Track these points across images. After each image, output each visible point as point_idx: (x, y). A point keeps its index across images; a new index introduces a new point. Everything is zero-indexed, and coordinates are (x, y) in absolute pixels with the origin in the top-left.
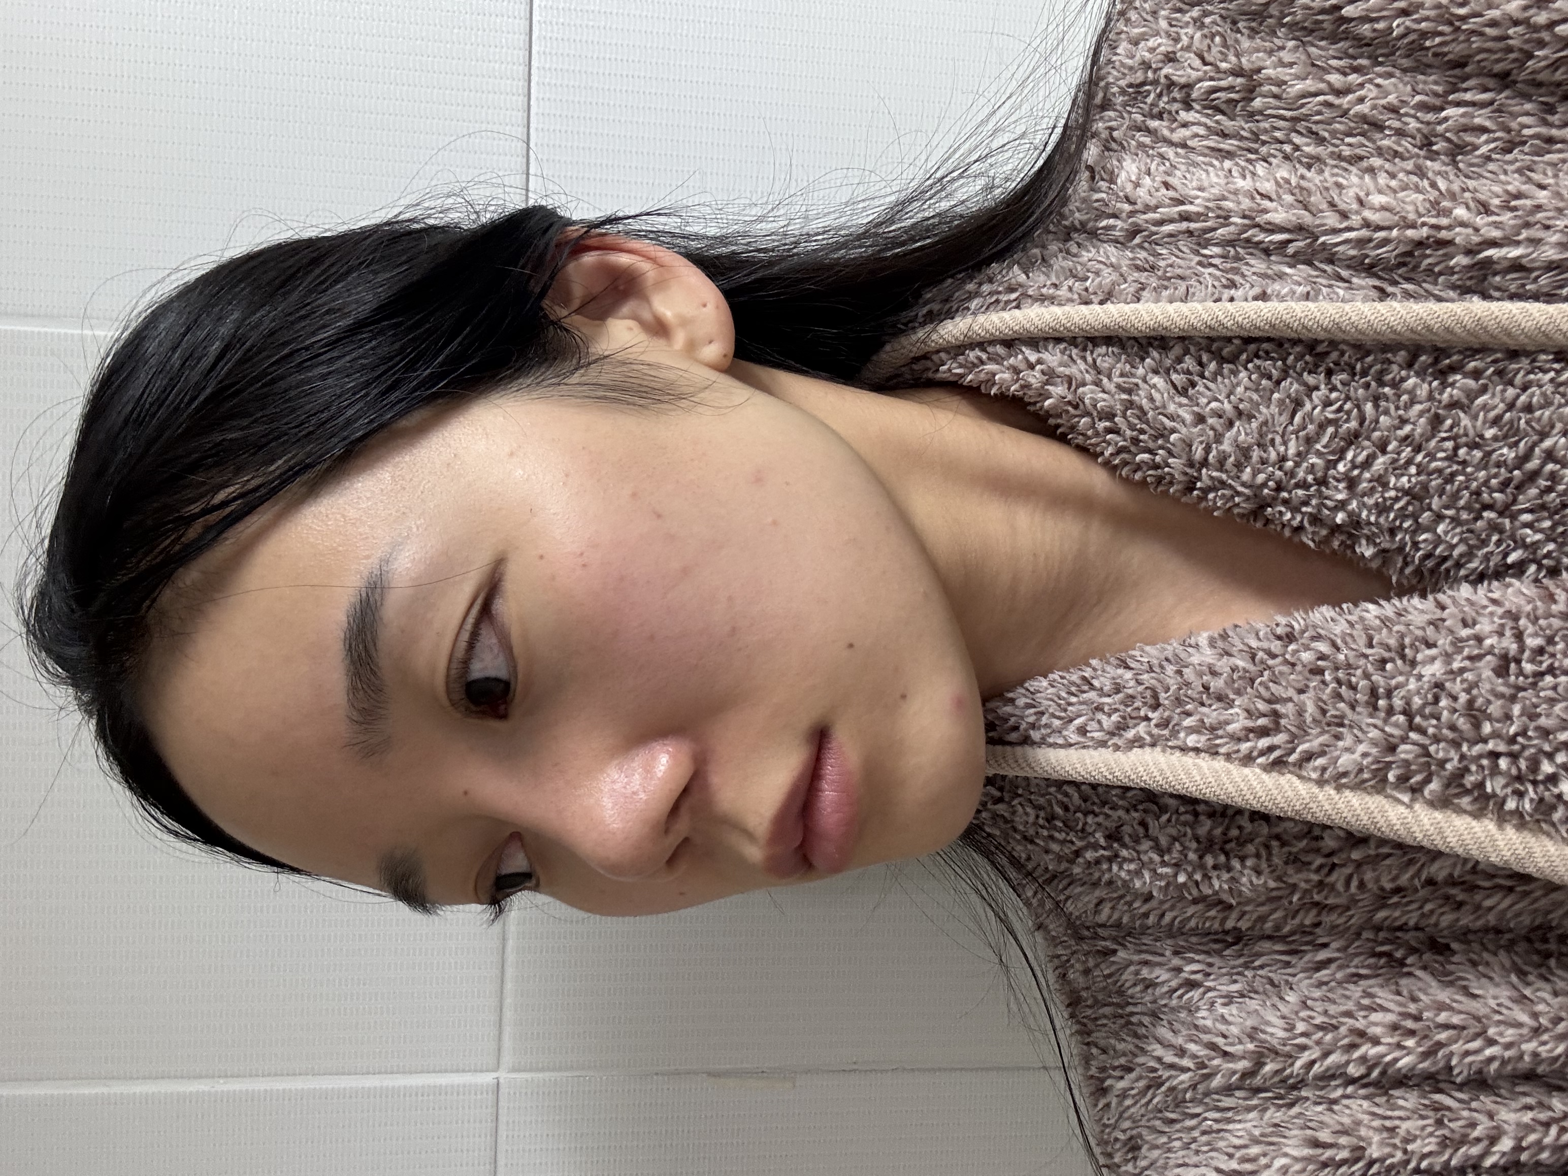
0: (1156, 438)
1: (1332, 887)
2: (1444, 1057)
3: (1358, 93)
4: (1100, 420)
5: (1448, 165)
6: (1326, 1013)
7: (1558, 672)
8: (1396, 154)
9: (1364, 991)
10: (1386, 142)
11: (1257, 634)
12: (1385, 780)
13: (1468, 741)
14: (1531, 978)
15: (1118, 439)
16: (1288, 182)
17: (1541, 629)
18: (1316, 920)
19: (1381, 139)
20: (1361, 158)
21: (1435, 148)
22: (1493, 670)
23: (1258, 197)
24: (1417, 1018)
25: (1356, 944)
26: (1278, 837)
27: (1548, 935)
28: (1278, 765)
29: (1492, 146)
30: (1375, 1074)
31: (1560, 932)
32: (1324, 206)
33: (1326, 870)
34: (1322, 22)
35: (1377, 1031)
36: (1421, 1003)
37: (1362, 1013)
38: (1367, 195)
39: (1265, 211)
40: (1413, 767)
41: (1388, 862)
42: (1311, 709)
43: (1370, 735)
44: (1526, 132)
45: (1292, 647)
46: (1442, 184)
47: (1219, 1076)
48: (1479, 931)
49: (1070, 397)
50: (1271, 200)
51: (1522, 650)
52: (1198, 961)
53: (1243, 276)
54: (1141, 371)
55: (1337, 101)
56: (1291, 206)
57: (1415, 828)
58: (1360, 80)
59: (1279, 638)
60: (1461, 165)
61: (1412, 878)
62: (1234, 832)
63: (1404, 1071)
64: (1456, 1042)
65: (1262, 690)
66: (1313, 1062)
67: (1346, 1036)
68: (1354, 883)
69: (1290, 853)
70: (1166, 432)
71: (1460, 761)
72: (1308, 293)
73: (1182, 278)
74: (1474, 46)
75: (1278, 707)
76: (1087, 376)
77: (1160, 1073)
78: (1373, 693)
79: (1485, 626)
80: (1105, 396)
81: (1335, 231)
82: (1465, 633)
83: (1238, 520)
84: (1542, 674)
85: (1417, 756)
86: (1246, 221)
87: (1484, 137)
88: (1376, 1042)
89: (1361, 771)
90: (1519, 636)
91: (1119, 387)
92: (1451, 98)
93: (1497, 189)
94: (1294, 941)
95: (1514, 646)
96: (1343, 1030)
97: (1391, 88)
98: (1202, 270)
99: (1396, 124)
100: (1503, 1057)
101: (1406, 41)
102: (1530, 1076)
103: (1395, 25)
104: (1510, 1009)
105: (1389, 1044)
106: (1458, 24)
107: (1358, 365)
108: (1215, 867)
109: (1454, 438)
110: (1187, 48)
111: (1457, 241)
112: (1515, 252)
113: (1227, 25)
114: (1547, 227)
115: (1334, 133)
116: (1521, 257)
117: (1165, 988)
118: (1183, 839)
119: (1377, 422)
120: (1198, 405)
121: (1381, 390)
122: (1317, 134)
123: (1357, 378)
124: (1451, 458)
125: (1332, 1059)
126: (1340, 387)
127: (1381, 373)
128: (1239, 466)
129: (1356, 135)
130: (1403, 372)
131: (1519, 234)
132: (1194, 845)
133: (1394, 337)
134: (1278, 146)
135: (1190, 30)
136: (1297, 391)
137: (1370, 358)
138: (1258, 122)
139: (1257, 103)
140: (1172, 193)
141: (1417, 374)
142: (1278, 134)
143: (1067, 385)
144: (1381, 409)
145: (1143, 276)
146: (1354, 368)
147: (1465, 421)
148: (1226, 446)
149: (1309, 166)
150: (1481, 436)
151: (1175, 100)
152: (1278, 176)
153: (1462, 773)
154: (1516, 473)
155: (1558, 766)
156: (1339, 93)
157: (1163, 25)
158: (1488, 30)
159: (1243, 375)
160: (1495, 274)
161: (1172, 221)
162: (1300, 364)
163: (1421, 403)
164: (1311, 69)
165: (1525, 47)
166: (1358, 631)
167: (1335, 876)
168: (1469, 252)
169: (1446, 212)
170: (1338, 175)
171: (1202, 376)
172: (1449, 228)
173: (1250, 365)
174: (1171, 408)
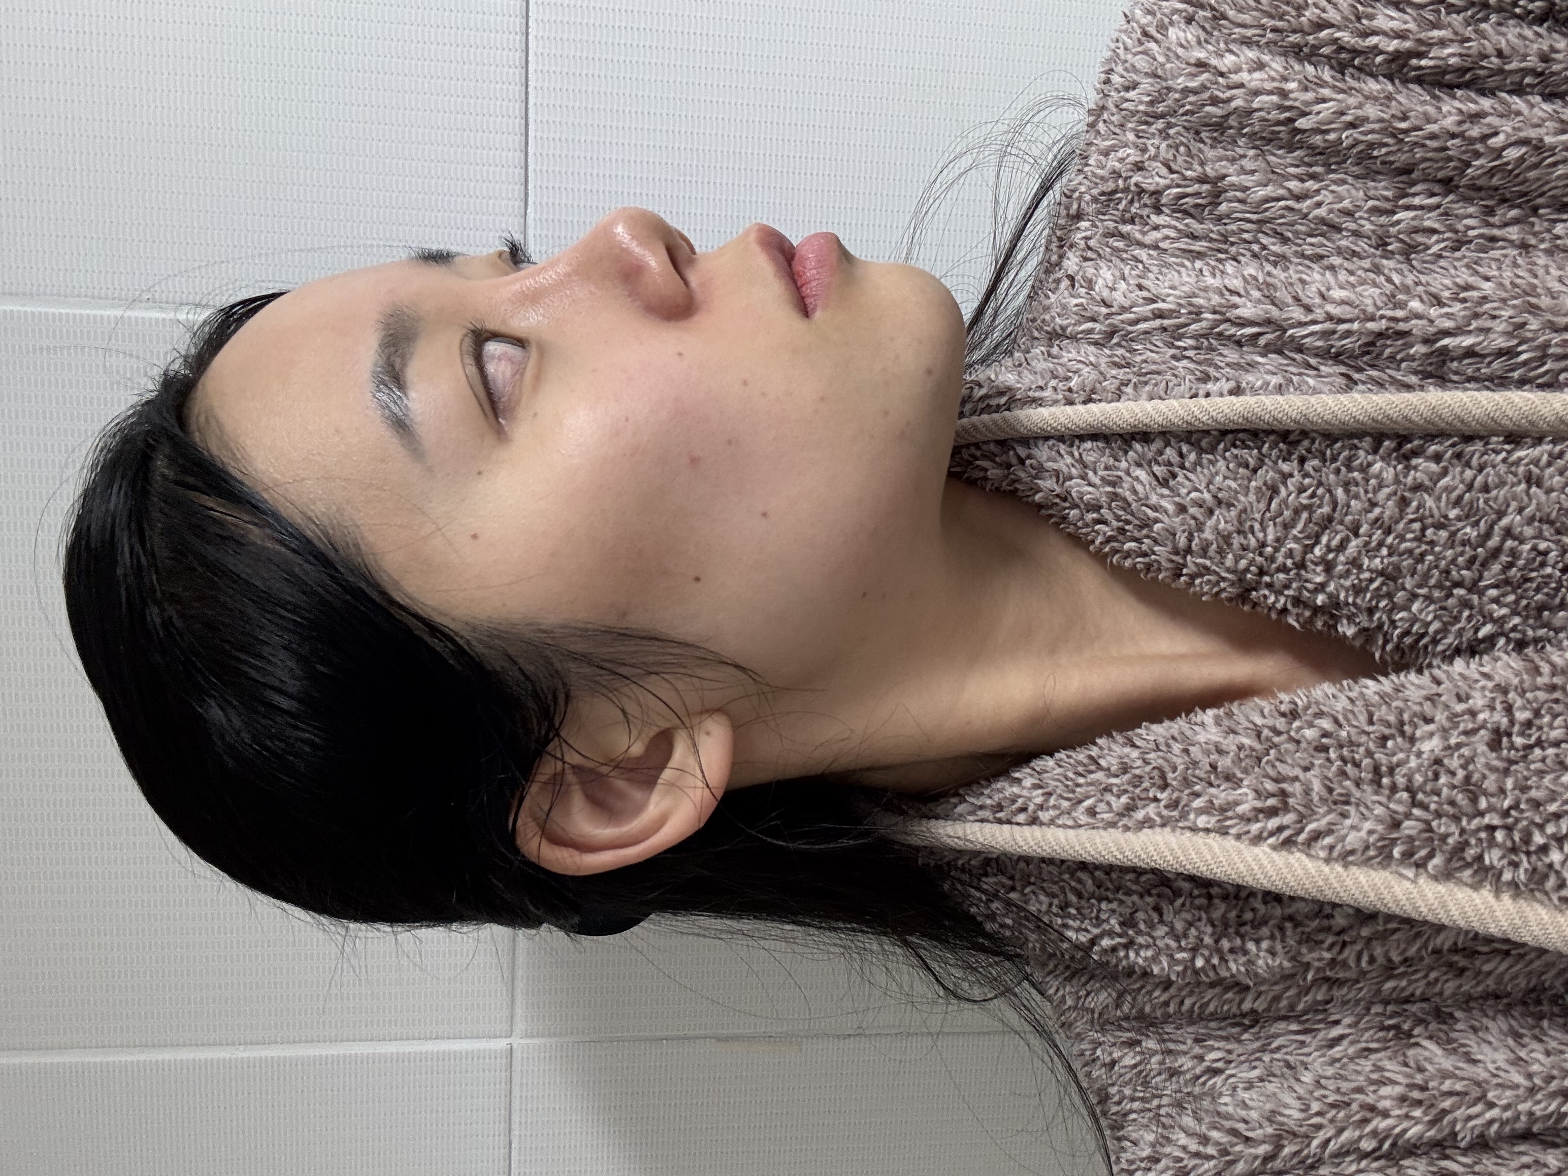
0: (1141, 528)
1: (1344, 964)
2: (1449, 1123)
3: (1315, 199)
4: (1088, 512)
5: (1402, 263)
6: (1338, 1090)
7: (1546, 745)
8: (1354, 253)
9: (1374, 1065)
10: (1344, 243)
11: (1262, 712)
12: (1390, 856)
13: (1467, 815)
14: (1526, 1040)
15: (1107, 529)
16: (1255, 279)
17: (1529, 702)
18: (1328, 998)
19: (1340, 239)
20: (1322, 257)
21: (1390, 248)
22: (1488, 744)
23: (1227, 293)
24: (1423, 1088)
25: (1366, 1019)
26: (1291, 918)
27: (1542, 997)
28: (1288, 843)
29: (1442, 245)
30: (1386, 1145)
31: (1554, 992)
32: (1290, 300)
33: (1337, 948)
34: (1279, 132)
35: (1386, 1104)
36: (1427, 1073)
37: (1372, 1088)
38: (1328, 290)
39: (1236, 306)
40: (1417, 843)
41: (1395, 937)
42: (1317, 786)
43: (1376, 812)
44: (1471, 233)
45: (1296, 725)
46: (1397, 280)
47: (1242, 1162)
48: (1481, 997)
49: (1058, 490)
50: (1239, 295)
51: (1512, 722)
52: (1219, 1049)
53: (1217, 367)
54: (1124, 465)
55: (1297, 206)
56: (1259, 301)
57: (1420, 903)
58: (1316, 187)
59: (1283, 715)
60: (1414, 262)
61: (1420, 950)
62: (1248, 916)
63: (1413, 1141)
64: (1459, 1108)
65: (1269, 770)
66: (1328, 1141)
67: (1358, 1112)
68: (1365, 959)
69: (1303, 933)
70: (1150, 522)
71: (1461, 834)
72: (1280, 385)
73: (1158, 373)
74: (1417, 156)
75: (1284, 786)
76: (1073, 471)
77: (1185, 1162)
78: (1376, 769)
79: (1478, 701)
80: (1090, 489)
81: (1302, 324)
82: (1459, 708)
83: (1226, 603)
84: (1530, 747)
85: (1421, 831)
86: (1217, 317)
87: (1435, 238)
88: (1385, 1114)
89: (1367, 848)
90: (1509, 709)
91: (1103, 479)
92: (1401, 202)
93: (1448, 283)
94: (1307, 1020)
95: (1505, 721)
96: (1355, 1107)
97: (1345, 194)
98: (1176, 364)
99: (1352, 226)
100: (1501, 1119)
101: (1355, 151)
102: (1526, 1136)
103: (1344, 136)
104: (1506, 1071)
105: (1398, 1116)
106: (1401, 136)
107: (1328, 452)
108: (1232, 951)
109: (1421, 519)
110: (1154, 158)
111: (1414, 332)
112: (1467, 341)
113: (1190, 136)
114: (1494, 317)
115: (1296, 233)
116: (1473, 345)
117: (1188, 1076)
118: (1198, 924)
119: (1349, 506)
120: (1179, 495)
121: (1350, 475)
122: (1282, 234)
123: (1328, 464)
124: (1420, 539)
125: (1346, 1136)
126: (1312, 473)
127: (1350, 459)
128: (1221, 552)
129: (1316, 236)
130: (1370, 458)
131: (1470, 325)
132: (1209, 930)
133: (1358, 426)
134: (1247, 246)
135: (1156, 141)
136: (1272, 478)
137: (1339, 445)
138: (1225, 224)
139: (1224, 207)
140: (1145, 294)
141: (1383, 459)
142: (1246, 236)
143: (1054, 479)
144: (1352, 493)
145: (1121, 373)
146: (1324, 454)
147: (1430, 502)
148: (1208, 535)
149: (1275, 264)
150: (1446, 517)
151: (1145, 205)
152: (1246, 273)
153: (1462, 846)
154: (1480, 550)
155: (1548, 837)
156: (1298, 198)
157: (1131, 136)
158: (1428, 142)
159: (1221, 464)
160: (1452, 360)
161: (1146, 320)
162: (1275, 452)
163: (1388, 486)
164: (1271, 176)
165: (1464, 157)
166: (1359, 707)
167: (1346, 953)
168: (1426, 341)
169: (1402, 305)
170: (1301, 272)
171: (1182, 467)
172: (1406, 320)
173: (1227, 454)
174: (1154, 499)
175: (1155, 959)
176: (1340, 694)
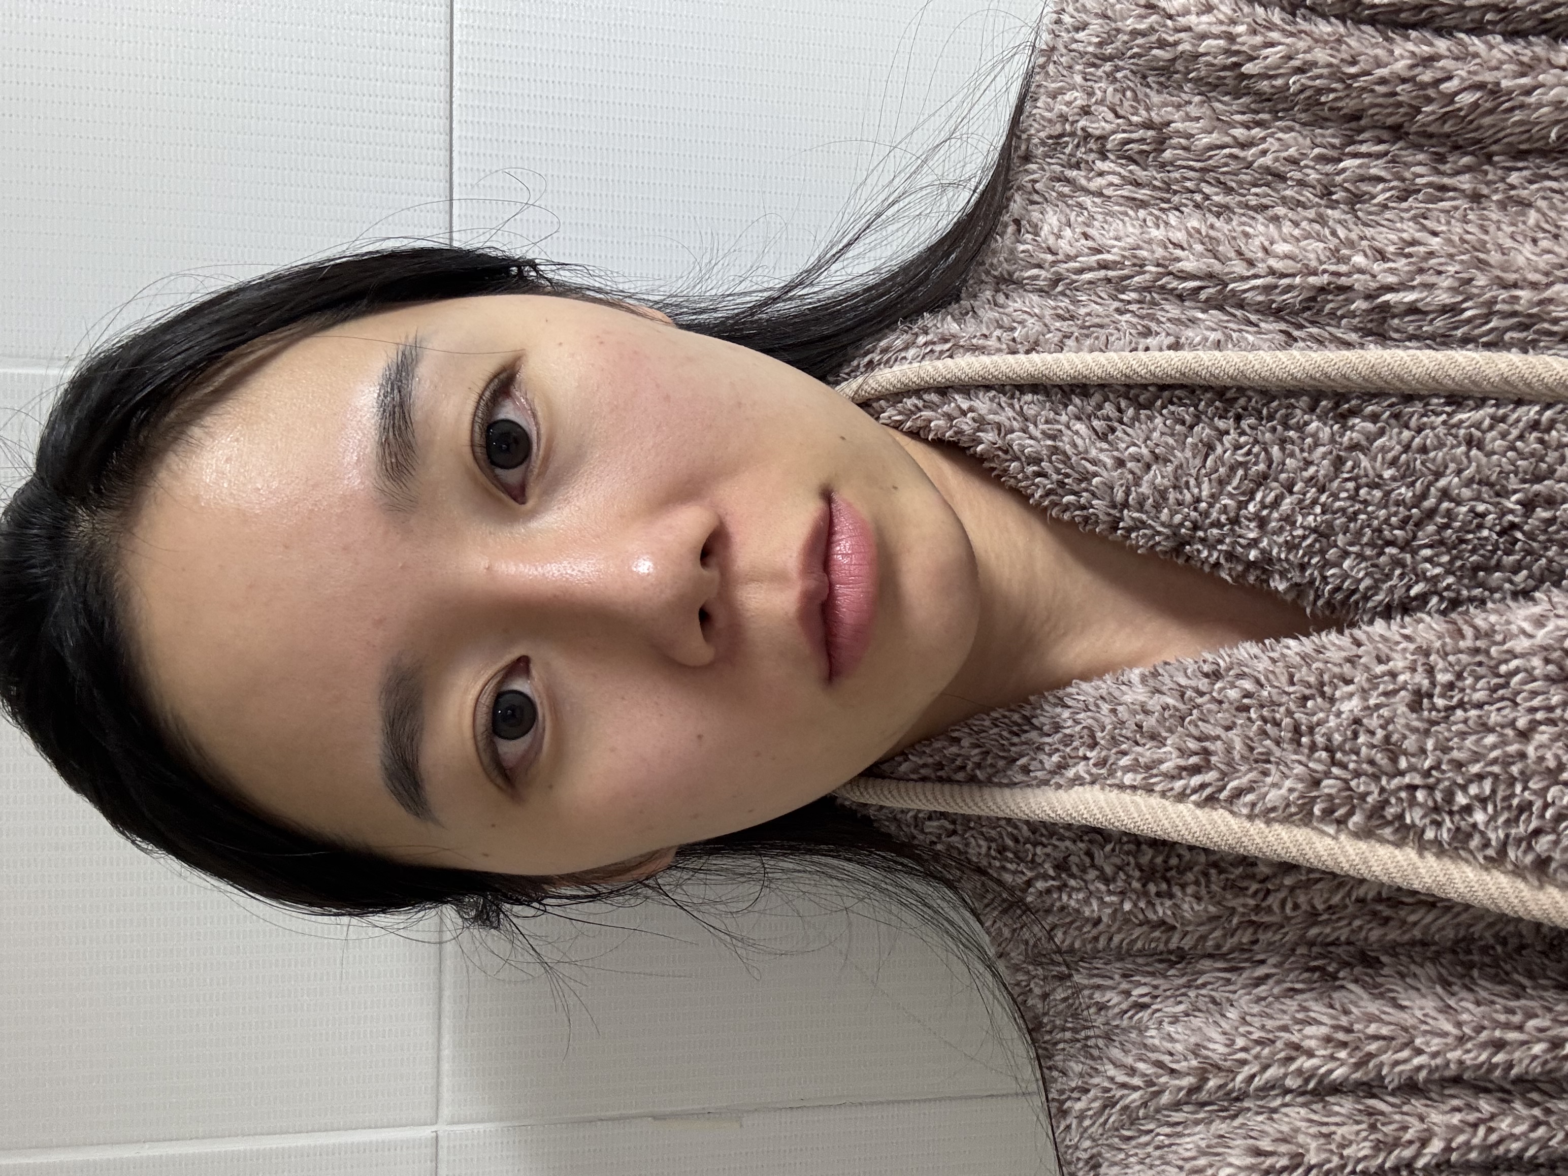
0: (1080, 481)
1: (1269, 910)
2: (1375, 1066)
3: (1260, 147)
4: (1028, 464)
5: (1348, 213)
6: (1263, 1027)
7: (1468, 706)
8: (1299, 203)
9: (1300, 1005)
10: (1288, 193)
11: (1185, 673)
12: (1311, 813)
13: (1387, 774)
14: (1455, 988)
15: (1047, 482)
16: (1198, 232)
17: (1450, 664)
18: (1253, 938)
19: (1285, 189)
20: (1266, 207)
21: (1334, 197)
22: (1408, 705)
23: (1171, 246)
24: (1349, 1030)
25: (1292, 959)
26: (1215, 865)
27: (1472, 947)
28: (1211, 800)
29: (1388, 194)
30: (1312, 1083)
31: (1482, 943)
32: (1232, 254)
33: (1261, 895)
34: (1225, 78)
35: (1311, 1043)
36: (1352, 1016)
37: (1297, 1027)
38: (1272, 243)
39: (1178, 260)
40: (1337, 801)
41: (1319, 886)
42: (1238, 745)
43: (1296, 771)
44: (1419, 181)
45: (1218, 685)
46: (1341, 233)
47: (1167, 1093)
48: (1406, 944)
49: (1000, 443)
50: (1183, 249)
51: (1433, 684)
52: (1145, 984)
53: (1159, 322)
54: (1064, 418)
55: (1242, 154)
56: (1202, 255)
57: (1341, 859)
58: (1261, 135)
59: (1206, 675)
60: (1359, 213)
61: (1343, 898)
62: (1174, 861)
63: (1338, 1081)
64: (1386, 1052)
65: (1192, 728)
66: (1253, 1076)
67: (1282, 1050)
68: (1289, 905)
69: (1227, 880)
70: (1089, 476)
71: (1380, 794)
72: (1219, 341)
73: (1101, 326)
74: (1366, 101)
75: (1207, 744)
76: (1015, 423)
77: (1114, 1093)
78: (1296, 729)
79: (1398, 663)
80: (1032, 442)
81: (1243, 279)
82: (1379, 669)
83: (1161, 557)
84: (1451, 709)
85: (1340, 791)
86: (1160, 270)
87: (1380, 186)
88: (1310, 1054)
89: (1288, 805)
90: (1430, 671)
91: (1043, 433)
92: (1347, 150)
93: (1393, 237)
94: (1233, 959)
95: (1426, 683)
96: (1279, 1044)
97: (1292, 142)
98: (1120, 317)
99: (1298, 175)
100: (1430, 1066)
101: (1302, 96)
102: (1457, 1080)
103: (1291, 82)
104: (1435, 1019)
105: (1323, 1056)
106: (1349, 82)
107: (1265, 411)
108: (1158, 894)
109: (1355, 479)
110: (1101, 102)
111: (1356, 286)
112: (1410, 297)
113: (1138, 80)
114: (1439, 273)
115: (1240, 183)
116: (1416, 301)
117: (1116, 1010)
118: (1127, 868)
119: (1284, 464)
120: (1117, 450)
121: (1286, 433)
122: (1225, 184)
123: (1264, 422)
124: (1354, 498)
125: (1271, 1073)
126: (1248, 430)
127: (1287, 417)
128: (1157, 507)
129: (1261, 186)
130: (1306, 417)
131: (1413, 280)
132: (1137, 874)
133: (1295, 383)
134: (1189, 195)
135: (1103, 85)
136: (1208, 436)
137: (1275, 404)
138: (1169, 172)
139: (1168, 154)
140: (1090, 243)
141: (1319, 418)
142: (1188, 184)
143: (996, 432)
144: (1287, 452)
145: (1065, 326)
146: (1260, 413)
147: (1365, 462)
148: (1145, 489)
149: (1218, 215)
150: (1380, 477)
151: (1091, 150)
152: (1189, 225)
153: (1384, 804)
154: (1414, 511)
155: (1471, 797)
156: (1243, 146)
157: (1078, 79)
158: (1377, 88)
159: (1158, 420)
160: (1394, 317)
161: (1091, 269)
162: (1210, 411)
163: (1324, 445)
164: (1216, 123)
165: (1414, 103)
166: (1280, 668)
167: (1270, 900)
168: (1369, 297)
169: (1345, 260)
170: (1244, 224)
171: (1121, 422)
172: (1349, 275)
173: (1165, 411)
174: (1093, 453)
175: (1087, 901)
176: (1262, 655)
